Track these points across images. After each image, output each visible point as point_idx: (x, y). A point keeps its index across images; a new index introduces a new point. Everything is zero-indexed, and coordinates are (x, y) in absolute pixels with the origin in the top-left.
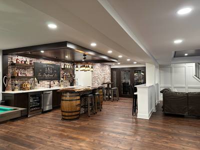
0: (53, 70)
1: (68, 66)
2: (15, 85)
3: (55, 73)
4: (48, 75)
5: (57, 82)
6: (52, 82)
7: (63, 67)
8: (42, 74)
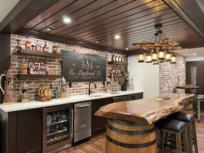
0: (95, 64)
1: (119, 58)
2: (24, 91)
3: (98, 69)
4: (87, 73)
5: (100, 85)
6: (92, 85)
7: (110, 60)
8: (77, 71)
